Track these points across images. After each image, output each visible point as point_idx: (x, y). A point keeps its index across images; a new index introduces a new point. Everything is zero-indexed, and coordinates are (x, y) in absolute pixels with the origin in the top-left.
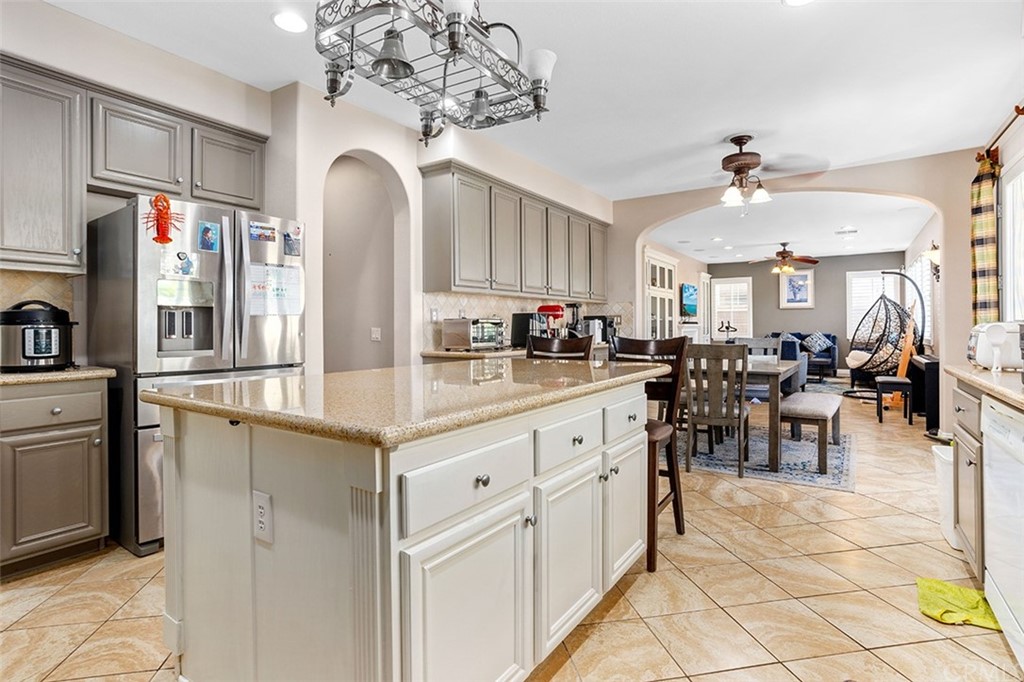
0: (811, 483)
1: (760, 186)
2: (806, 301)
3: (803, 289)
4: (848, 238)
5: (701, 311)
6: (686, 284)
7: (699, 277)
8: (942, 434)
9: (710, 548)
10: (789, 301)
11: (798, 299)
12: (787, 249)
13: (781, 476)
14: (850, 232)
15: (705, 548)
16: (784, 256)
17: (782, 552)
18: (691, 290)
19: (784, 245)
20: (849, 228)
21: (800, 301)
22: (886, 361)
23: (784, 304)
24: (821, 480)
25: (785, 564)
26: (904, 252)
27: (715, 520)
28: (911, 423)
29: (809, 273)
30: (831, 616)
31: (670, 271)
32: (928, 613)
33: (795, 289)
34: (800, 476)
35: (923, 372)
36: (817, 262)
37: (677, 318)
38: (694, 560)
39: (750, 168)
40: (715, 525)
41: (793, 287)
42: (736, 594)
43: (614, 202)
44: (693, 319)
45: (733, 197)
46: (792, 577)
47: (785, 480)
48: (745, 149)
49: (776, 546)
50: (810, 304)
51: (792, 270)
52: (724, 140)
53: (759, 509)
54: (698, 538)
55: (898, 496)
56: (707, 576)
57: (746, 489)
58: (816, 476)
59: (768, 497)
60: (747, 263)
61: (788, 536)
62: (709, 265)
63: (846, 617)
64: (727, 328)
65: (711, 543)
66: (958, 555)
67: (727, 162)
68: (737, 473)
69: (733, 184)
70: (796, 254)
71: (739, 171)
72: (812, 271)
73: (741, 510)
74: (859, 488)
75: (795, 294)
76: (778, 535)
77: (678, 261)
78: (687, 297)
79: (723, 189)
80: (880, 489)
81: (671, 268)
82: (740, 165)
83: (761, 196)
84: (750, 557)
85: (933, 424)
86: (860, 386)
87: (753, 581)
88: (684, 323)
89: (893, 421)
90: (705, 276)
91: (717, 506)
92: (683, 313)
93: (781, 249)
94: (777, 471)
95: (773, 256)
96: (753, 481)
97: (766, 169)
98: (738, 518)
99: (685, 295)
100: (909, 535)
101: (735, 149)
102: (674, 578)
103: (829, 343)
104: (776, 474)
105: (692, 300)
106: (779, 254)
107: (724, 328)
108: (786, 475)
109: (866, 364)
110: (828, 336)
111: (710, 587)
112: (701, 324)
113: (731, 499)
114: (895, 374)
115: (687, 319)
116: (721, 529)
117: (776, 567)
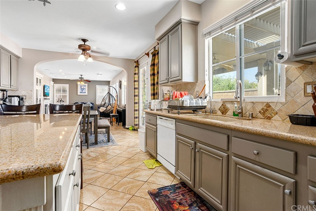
0: (107, 145)
1: (90, 57)
2: (85, 93)
3: (84, 89)
4: (99, 76)
5: (51, 95)
6: (46, 85)
7: (50, 83)
8: (127, 127)
9: (94, 173)
10: (80, 93)
11: (83, 92)
12: (82, 77)
13: (99, 145)
14: (100, 74)
15: (93, 174)
16: (81, 79)
17: (114, 166)
18: (47, 87)
19: (81, 75)
20: (100, 73)
21: (83, 93)
22: (110, 110)
23: (79, 94)
24: (110, 144)
25: (116, 169)
26: (109, 81)
27: (89, 164)
28: (118, 125)
29: (86, 85)
30: (135, 178)
31: (40, 80)
32: (150, 168)
33: (82, 89)
34: (104, 144)
35: (121, 112)
36: (90, 82)
37: (42, 97)
38: (92, 179)
39: (87, 50)
40: (90, 165)
41: (82, 88)
42: (111, 183)
43: (23, 48)
44: (48, 98)
45: (82, 58)
46: (120, 172)
47: (100, 146)
48: (86, 43)
49: (111, 165)
50: (86, 94)
51: (83, 83)
52: (79, 39)
53: (99, 156)
54: (88, 171)
55: (127, 143)
56: (100, 182)
57: (92, 152)
58: (107, 143)
59: (99, 152)
60: (70, 80)
61: (112, 162)
62: (53, 79)
63: (138, 176)
64: (61, 101)
65: (94, 172)
66: (146, 153)
67: (80, 46)
68: (87, 147)
69: (82, 54)
70: (85, 79)
71: (84, 50)
72: (87, 84)
73: (95, 158)
74: (119, 144)
75: (82, 91)
76: (109, 162)
77: (43, 76)
78: (46, 89)
79: (79, 55)
80: (123, 143)
81: (41, 79)
82: (84, 49)
83: (90, 60)
84: (107, 171)
85: (124, 124)
86: (102, 117)
87: (112, 178)
88: (45, 99)
89: (114, 125)
90: (52, 83)
91: (87, 160)
92: (44, 95)
93: (81, 77)
94: (97, 144)
95: (78, 79)
96: (92, 149)
97: (92, 51)
98: (96, 161)
99: (45, 89)
100: (135, 152)
101: (83, 43)
102: (90, 187)
103: (92, 105)
104: (97, 145)
105: (48, 91)
106: (80, 78)
107: (59, 101)
108: (100, 145)
109: (105, 111)
110: (91, 103)
111: (103, 185)
112: (50, 100)
113: (89, 156)
114: (112, 113)
115: (45, 97)
116: (93, 166)
117: (115, 171)
